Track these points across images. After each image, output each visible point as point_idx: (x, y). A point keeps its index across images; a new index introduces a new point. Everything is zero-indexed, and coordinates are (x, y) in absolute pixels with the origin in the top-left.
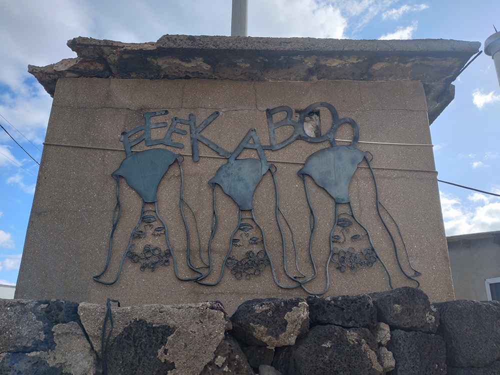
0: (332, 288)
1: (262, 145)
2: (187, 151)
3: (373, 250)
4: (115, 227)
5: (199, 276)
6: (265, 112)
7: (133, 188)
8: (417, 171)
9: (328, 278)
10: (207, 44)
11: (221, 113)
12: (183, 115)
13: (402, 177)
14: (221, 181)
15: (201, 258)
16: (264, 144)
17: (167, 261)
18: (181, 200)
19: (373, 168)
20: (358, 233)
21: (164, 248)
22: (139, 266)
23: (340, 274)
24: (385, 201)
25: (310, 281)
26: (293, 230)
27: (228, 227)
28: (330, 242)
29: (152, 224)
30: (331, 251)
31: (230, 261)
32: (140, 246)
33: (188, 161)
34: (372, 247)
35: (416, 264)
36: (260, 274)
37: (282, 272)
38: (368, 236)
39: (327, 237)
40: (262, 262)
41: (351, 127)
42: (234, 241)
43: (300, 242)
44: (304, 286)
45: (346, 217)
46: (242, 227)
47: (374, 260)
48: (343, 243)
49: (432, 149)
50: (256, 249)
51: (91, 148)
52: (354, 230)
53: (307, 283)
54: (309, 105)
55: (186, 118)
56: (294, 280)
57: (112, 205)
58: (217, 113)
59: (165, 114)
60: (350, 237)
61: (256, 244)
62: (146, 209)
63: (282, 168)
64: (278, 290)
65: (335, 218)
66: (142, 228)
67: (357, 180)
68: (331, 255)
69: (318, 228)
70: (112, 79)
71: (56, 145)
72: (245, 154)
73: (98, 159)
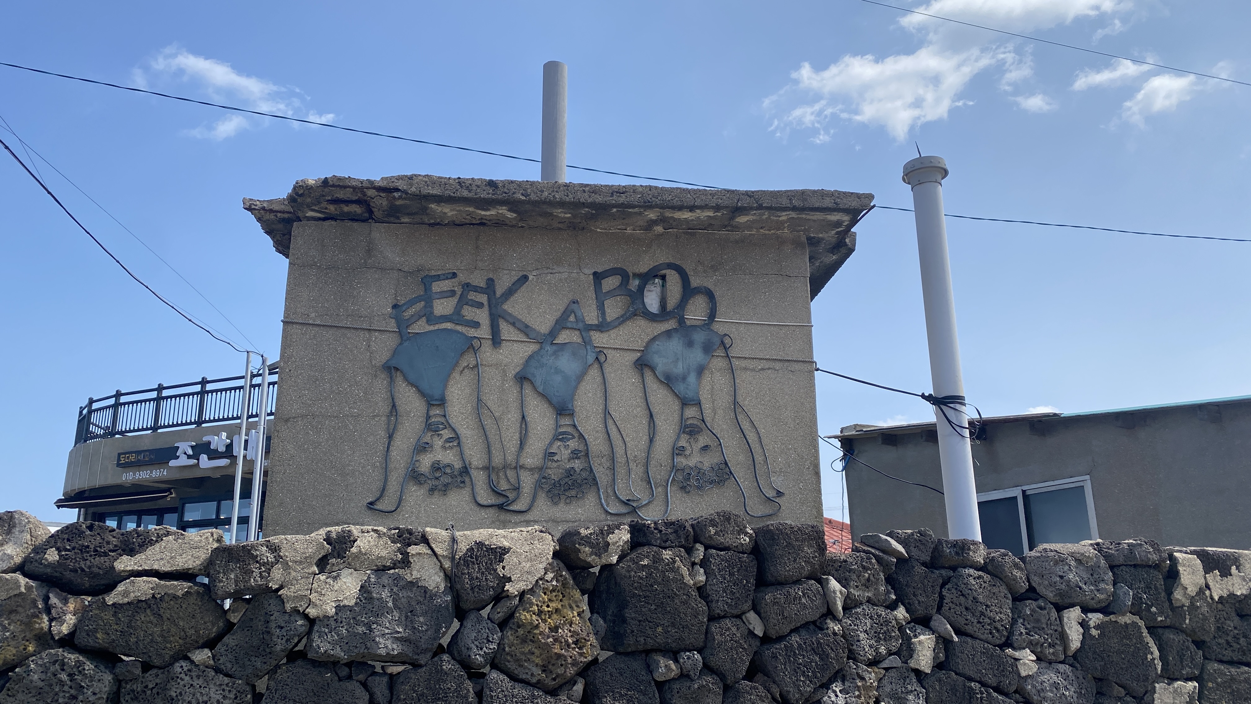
0: (673, 512)
1: (587, 323)
2: (484, 332)
3: (726, 464)
4: (391, 437)
5: (504, 500)
6: (591, 277)
7: (412, 385)
8: (789, 361)
9: (670, 500)
10: (514, 193)
11: (531, 277)
12: (479, 280)
13: (769, 369)
14: (533, 375)
15: (506, 477)
16: (590, 323)
17: (463, 482)
18: (479, 400)
19: (733, 357)
20: (710, 443)
21: (458, 465)
22: (427, 487)
23: (684, 495)
24: (746, 402)
25: (647, 504)
26: (627, 439)
27: (542, 437)
28: (673, 454)
29: (441, 432)
30: (674, 466)
31: (545, 480)
32: (426, 462)
33: (487, 346)
34: (725, 460)
35: (778, 482)
36: (583, 496)
37: (611, 493)
38: (721, 446)
39: (670, 448)
40: (586, 481)
41: (706, 299)
42: (549, 455)
43: (636, 455)
44: (639, 511)
45: (695, 422)
46: (560, 437)
47: (727, 477)
48: (690, 455)
49: (811, 331)
50: (577, 465)
51: (350, 328)
52: (703, 440)
53: (642, 506)
54: (651, 267)
55: (483, 284)
56: (626, 503)
57: (383, 408)
58: (525, 278)
59: (451, 278)
60: (699, 447)
61: (578, 458)
62: (432, 413)
63: (614, 356)
64: (606, 516)
65: (681, 423)
66: (427, 438)
67: (712, 373)
68: (674, 471)
69: (659, 436)
70: (373, 224)
71: (301, 323)
72: (563, 337)
73: (362, 344)
